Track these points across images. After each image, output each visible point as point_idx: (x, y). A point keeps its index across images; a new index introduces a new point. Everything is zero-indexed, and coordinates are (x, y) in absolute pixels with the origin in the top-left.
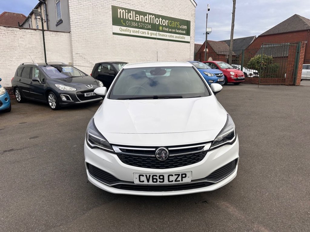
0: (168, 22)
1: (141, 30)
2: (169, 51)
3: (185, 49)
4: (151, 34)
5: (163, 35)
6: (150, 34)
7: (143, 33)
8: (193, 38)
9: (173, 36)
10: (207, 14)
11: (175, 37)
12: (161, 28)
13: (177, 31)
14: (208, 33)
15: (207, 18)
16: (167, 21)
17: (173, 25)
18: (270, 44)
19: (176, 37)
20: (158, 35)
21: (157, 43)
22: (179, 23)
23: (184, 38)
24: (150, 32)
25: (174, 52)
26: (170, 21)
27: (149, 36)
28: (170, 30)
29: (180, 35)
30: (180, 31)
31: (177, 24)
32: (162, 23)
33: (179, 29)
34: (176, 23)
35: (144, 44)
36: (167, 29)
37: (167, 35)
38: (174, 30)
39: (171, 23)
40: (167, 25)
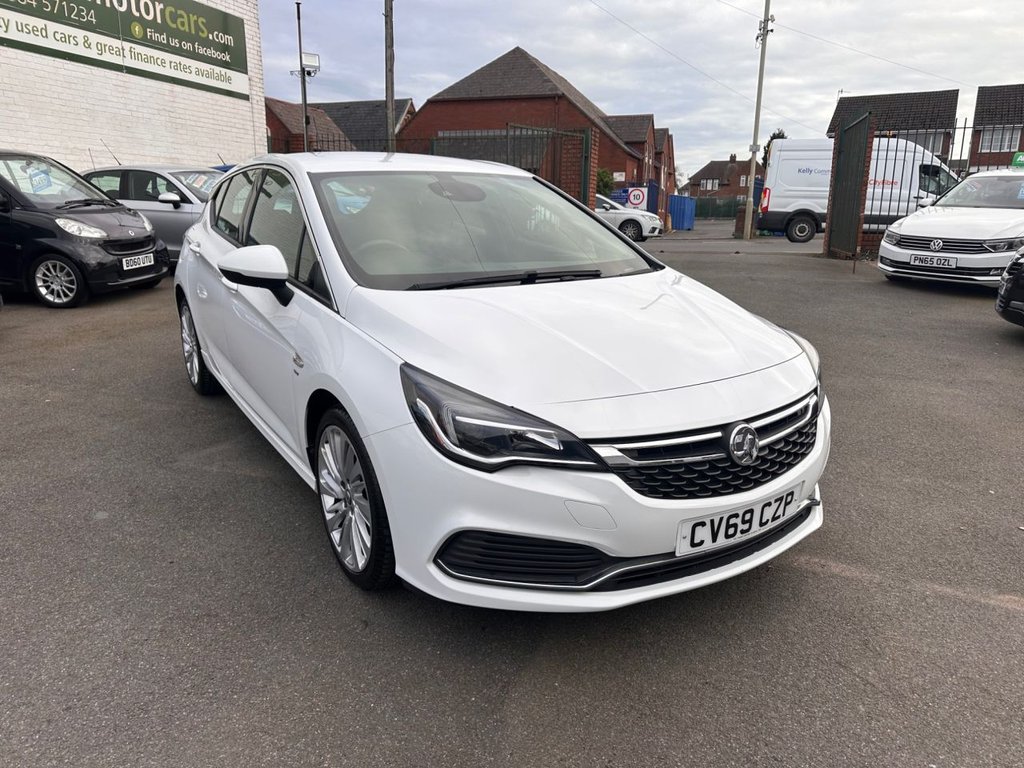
0: (163, 12)
1: (53, 26)
2: (178, 121)
3: (234, 120)
4: (102, 48)
5: (148, 59)
6: (93, 46)
7: (65, 39)
8: (260, 85)
9: (185, 68)
10: (298, 4)
11: (194, 70)
12: (137, 29)
13: (202, 51)
14: (309, 73)
15: (299, 18)
16: (159, 7)
17: (183, 24)
18: (524, 126)
19: (198, 72)
20: (127, 53)
21: (127, 88)
22: (204, 21)
23: (229, 80)
24: (94, 38)
25: (199, 129)
26: (170, 9)
27: (93, 54)
28: (175, 43)
29: (213, 67)
30: (212, 53)
31: (196, 22)
32: (138, 10)
33: (207, 43)
34: (193, 18)
35: (73, 86)
36: (163, 38)
37: (163, 62)
38: (187, 46)
39: (174, 17)
40: (159, 21)
